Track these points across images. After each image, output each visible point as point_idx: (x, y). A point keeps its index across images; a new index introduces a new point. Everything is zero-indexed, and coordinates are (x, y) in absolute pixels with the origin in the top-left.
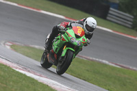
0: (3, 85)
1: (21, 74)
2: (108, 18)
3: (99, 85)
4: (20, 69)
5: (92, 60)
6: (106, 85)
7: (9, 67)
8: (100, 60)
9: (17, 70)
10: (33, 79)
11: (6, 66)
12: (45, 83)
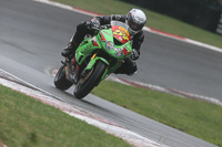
0: (47, 139)
1: (78, 120)
2: (219, 31)
3: (204, 138)
4: (76, 112)
5: (194, 98)
6: (215, 138)
7: (58, 110)
8: (207, 98)
9: (72, 114)
10: (97, 129)
11: (53, 108)
12: (117, 135)
